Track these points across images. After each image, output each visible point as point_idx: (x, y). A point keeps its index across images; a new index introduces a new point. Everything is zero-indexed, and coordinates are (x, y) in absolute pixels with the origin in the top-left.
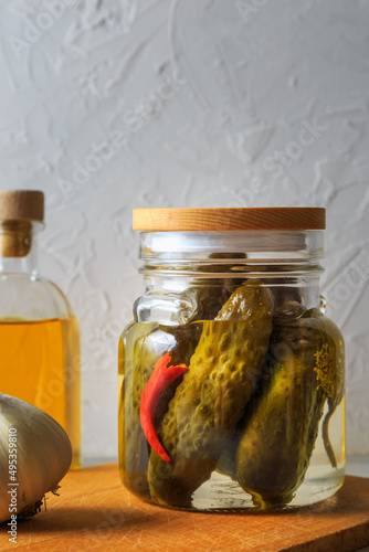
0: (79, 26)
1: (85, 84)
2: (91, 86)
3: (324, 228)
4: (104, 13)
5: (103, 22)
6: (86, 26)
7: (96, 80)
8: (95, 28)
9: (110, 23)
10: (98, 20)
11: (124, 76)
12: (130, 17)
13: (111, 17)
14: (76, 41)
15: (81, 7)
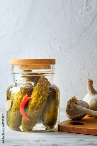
0: (82, 10)
1: (83, 23)
2: (85, 24)
3: (55, 64)
4: (88, 7)
5: (88, 9)
6: (84, 10)
7: (86, 23)
8: (86, 10)
9: (89, 9)
10: (86, 9)
11: (92, 22)
12: (94, 8)
13: (89, 8)
14: (81, 14)
15: (83, 6)
